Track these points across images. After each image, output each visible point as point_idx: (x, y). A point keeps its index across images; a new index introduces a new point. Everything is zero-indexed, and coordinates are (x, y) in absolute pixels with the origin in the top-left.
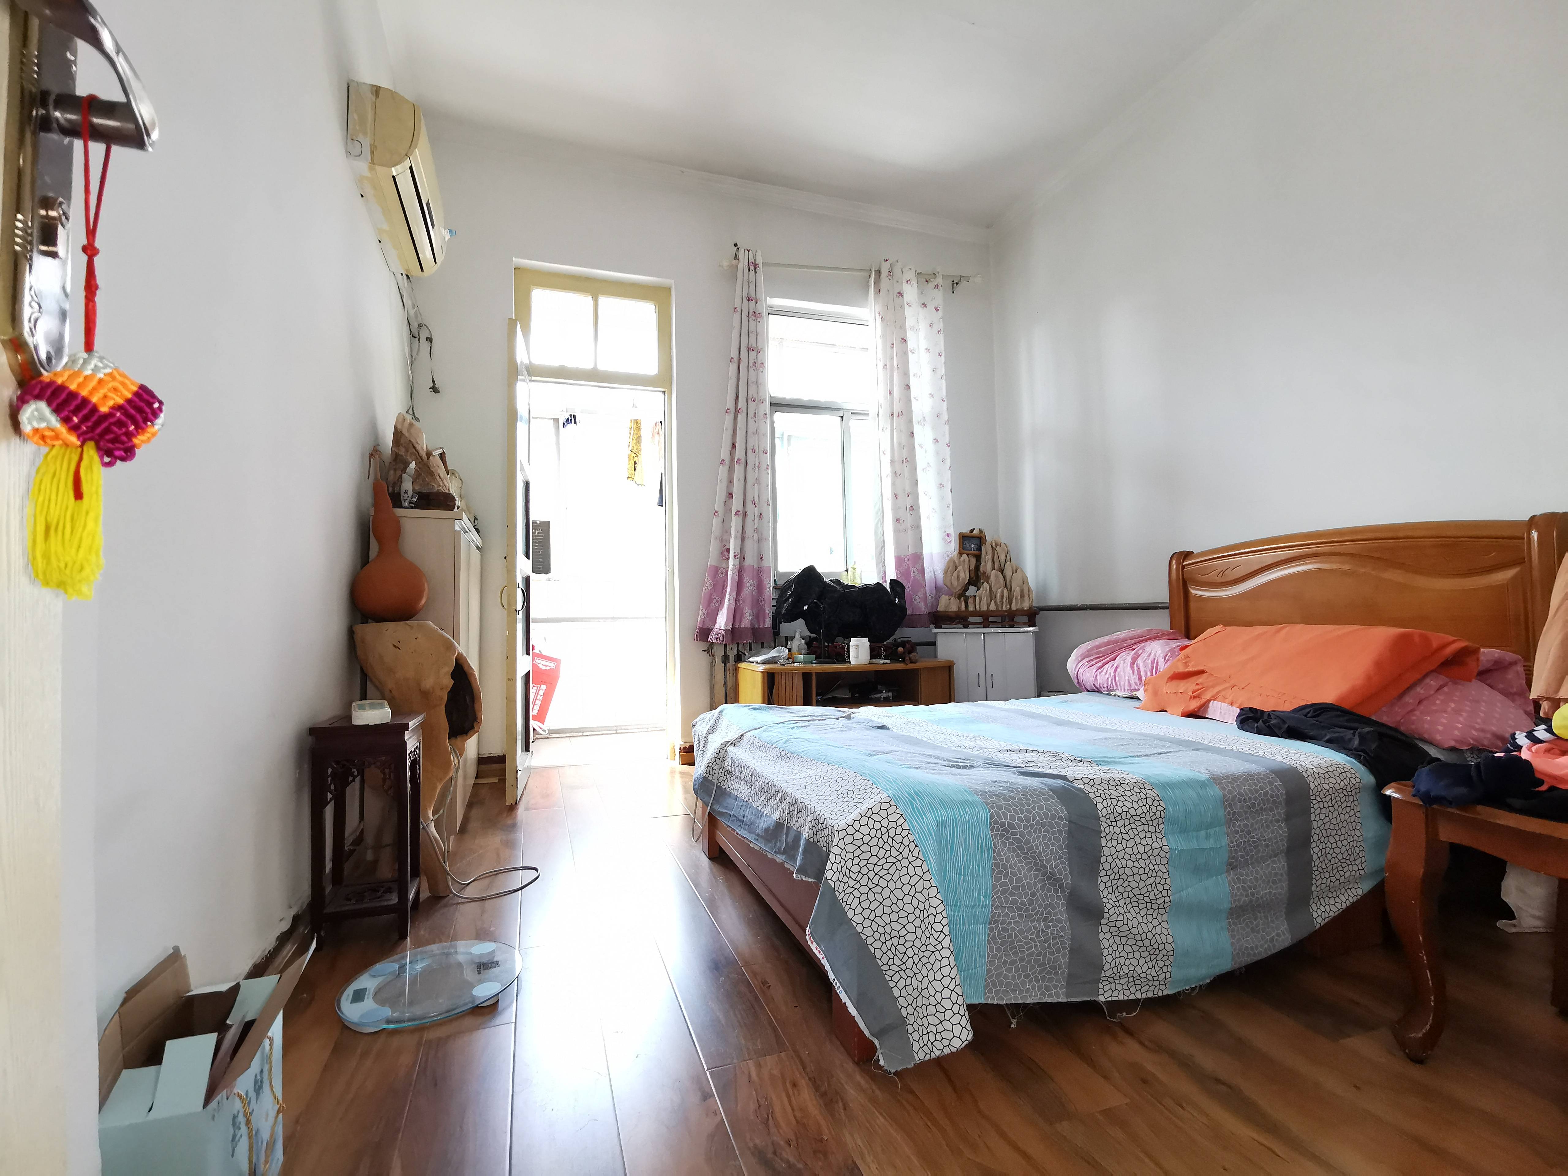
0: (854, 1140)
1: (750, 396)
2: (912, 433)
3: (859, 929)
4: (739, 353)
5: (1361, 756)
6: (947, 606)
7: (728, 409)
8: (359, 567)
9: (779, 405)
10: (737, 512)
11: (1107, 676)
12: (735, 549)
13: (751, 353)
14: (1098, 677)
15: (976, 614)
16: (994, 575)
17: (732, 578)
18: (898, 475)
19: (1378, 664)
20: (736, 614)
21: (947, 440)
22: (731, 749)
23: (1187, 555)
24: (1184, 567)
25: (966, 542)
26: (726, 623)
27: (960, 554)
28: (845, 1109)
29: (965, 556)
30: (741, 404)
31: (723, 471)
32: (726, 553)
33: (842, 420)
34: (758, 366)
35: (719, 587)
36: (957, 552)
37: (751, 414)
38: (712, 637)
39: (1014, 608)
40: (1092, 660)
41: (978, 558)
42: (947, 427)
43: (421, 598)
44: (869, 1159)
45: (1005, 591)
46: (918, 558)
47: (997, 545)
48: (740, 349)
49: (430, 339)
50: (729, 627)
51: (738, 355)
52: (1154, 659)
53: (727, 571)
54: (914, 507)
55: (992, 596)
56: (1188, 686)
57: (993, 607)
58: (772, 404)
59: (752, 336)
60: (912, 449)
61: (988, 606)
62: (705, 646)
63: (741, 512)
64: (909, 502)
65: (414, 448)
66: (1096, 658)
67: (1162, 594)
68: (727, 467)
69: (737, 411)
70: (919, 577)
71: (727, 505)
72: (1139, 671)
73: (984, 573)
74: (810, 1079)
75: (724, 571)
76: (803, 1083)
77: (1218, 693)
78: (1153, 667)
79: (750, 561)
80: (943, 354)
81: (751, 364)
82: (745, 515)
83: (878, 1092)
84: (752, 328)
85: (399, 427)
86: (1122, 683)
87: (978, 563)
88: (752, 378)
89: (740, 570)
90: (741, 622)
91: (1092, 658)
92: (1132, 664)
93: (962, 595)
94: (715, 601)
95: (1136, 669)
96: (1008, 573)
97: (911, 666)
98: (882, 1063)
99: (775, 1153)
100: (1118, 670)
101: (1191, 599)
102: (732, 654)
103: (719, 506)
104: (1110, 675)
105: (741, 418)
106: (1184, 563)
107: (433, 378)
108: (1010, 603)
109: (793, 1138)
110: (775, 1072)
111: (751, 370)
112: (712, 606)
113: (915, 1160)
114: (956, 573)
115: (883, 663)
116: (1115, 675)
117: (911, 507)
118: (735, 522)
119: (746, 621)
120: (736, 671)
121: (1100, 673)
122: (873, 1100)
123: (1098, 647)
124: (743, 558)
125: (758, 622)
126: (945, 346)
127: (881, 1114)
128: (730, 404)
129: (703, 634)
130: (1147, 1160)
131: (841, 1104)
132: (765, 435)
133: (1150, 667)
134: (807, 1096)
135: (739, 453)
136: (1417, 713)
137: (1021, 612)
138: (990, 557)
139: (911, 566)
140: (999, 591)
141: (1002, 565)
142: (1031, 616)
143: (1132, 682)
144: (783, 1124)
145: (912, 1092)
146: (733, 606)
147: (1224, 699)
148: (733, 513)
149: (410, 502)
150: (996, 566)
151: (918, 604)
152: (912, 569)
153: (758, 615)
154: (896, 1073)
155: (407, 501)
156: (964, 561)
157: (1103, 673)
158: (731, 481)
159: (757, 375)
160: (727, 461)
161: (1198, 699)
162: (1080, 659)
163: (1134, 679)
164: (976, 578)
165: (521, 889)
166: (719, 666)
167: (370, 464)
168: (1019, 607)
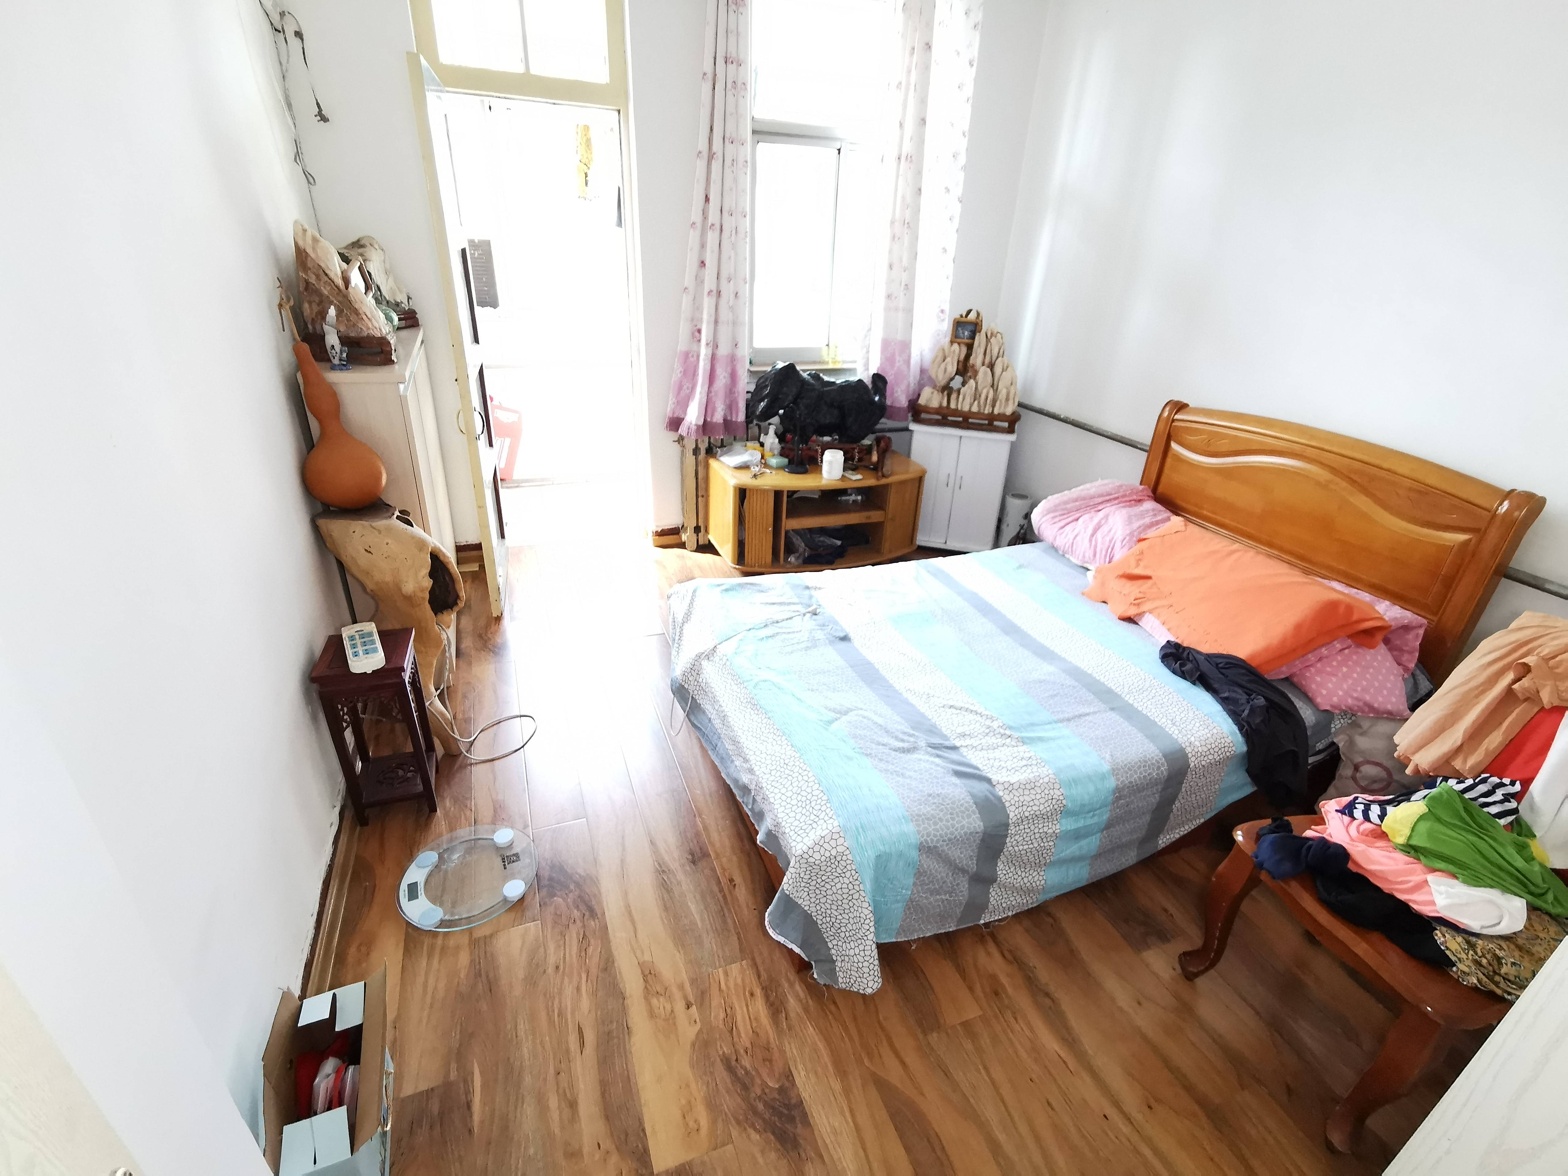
0: (792, 1050)
1: (727, 135)
2: (920, 190)
3: (806, 908)
4: (715, 64)
5: (1244, 726)
6: (929, 400)
7: (700, 152)
8: (306, 452)
9: (763, 133)
10: (710, 292)
11: (1067, 539)
12: (707, 336)
13: (730, 66)
14: (1058, 538)
15: (956, 412)
16: (983, 373)
17: (704, 370)
18: (896, 239)
19: (1298, 627)
20: (708, 407)
21: (960, 193)
22: (705, 663)
23: (1180, 407)
24: (1173, 421)
25: (960, 329)
26: (698, 418)
27: (952, 342)
28: (786, 1019)
29: (956, 346)
30: (717, 146)
31: (694, 236)
32: (697, 334)
33: (839, 153)
34: (738, 87)
35: (690, 372)
36: (948, 339)
37: (728, 162)
38: (683, 430)
39: (996, 412)
40: (1056, 517)
41: (970, 347)
42: (962, 174)
43: (379, 478)
44: (800, 1067)
45: (991, 392)
46: (906, 346)
47: (992, 334)
48: (715, 58)
49: (299, 34)
50: (701, 422)
51: (713, 70)
52: (1113, 538)
53: (698, 356)
54: (909, 287)
55: (976, 396)
56: (1133, 589)
57: (975, 409)
58: (754, 132)
59: (732, 39)
60: (917, 211)
61: (971, 405)
62: (675, 436)
63: (715, 292)
64: (905, 277)
65: (326, 275)
66: (1061, 515)
67: (1145, 433)
68: (698, 232)
69: (711, 157)
70: (904, 368)
71: (699, 281)
72: (1096, 547)
73: (973, 366)
74: (763, 989)
75: (695, 355)
76: (758, 992)
77: (1156, 608)
78: (1109, 547)
79: (723, 351)
80: (975, 65)
81: (729, 86)
82: (719, 293)
83: (810, 1002)
84: (732, 26)
85: (301, 243)
86: (1077, 553)
87: (970, 351)
88: (730, 109)
89: (713, 358)
90: (712, 416)
91: (1057, 514)
92: (1092, 535)
93: (947, 389)
94: (685, 387)
95: (1093, 543)
96: (998, 369)
97: (884, 481)
98: (815, 976)
99: (737, 1060)
100: (1078, 538)
101: (1170, 455)
102: (703, 447)
103: (689, 280)
104: (1069, 540)
105: (716, 166)
106: (1177, 417)
107: (317, 100)
108: (993, 406)
109: (749, 1046)
110: (739, 981)
111: (729, 94)
112: (683, 393)
113: (831, 1068)
114: (943, 366)
115: (856, 478)
116: (1073, 543)
117: (906, 285)
118: (708, 304)
119: (718, 417)
120: (707, 466)
121: (1061, 534)
122: (806, 1010)
123: (1066, 503)
124: (716, 346)
125: (731, 414)
126: (979, 53)
127: (811, 1024)
128: (703, 145)
129: (675, 423)
130: (983, 1071)
131: (784, 1015)
132: (744, 191)
133: (1107, 546)
134: (760, 1006)
135: (713, 216)
136: (1313, 670)
137: (1002, 417)
138: (982, 350)
139: (897, 354)
140: (985, 392)
141: (994, 359)
142: (1012, 423)
143: (1087, 555)
144: (743, 1035)
145: (835, 1003)
146: (704, 400)
147: (1158, 616)
148: (706, 293)
149: (340, 360)
150: (987, 361)
151: (899, 396)
152: (898, 358)
153: (731, 406)
154: (825, 985)
155: (337, 358)
156: (954, 351)
157: (1063, 536)
158: (703, 246)
159: (737, 101)
160: (699, 225)
161: (1136, 607)
162: (1045, 513)
163: (1089, 554)
164: (965, 369)
165: (523, 747)
166: (690, 459)
167: (281, 315)
168: (1001, 411)
